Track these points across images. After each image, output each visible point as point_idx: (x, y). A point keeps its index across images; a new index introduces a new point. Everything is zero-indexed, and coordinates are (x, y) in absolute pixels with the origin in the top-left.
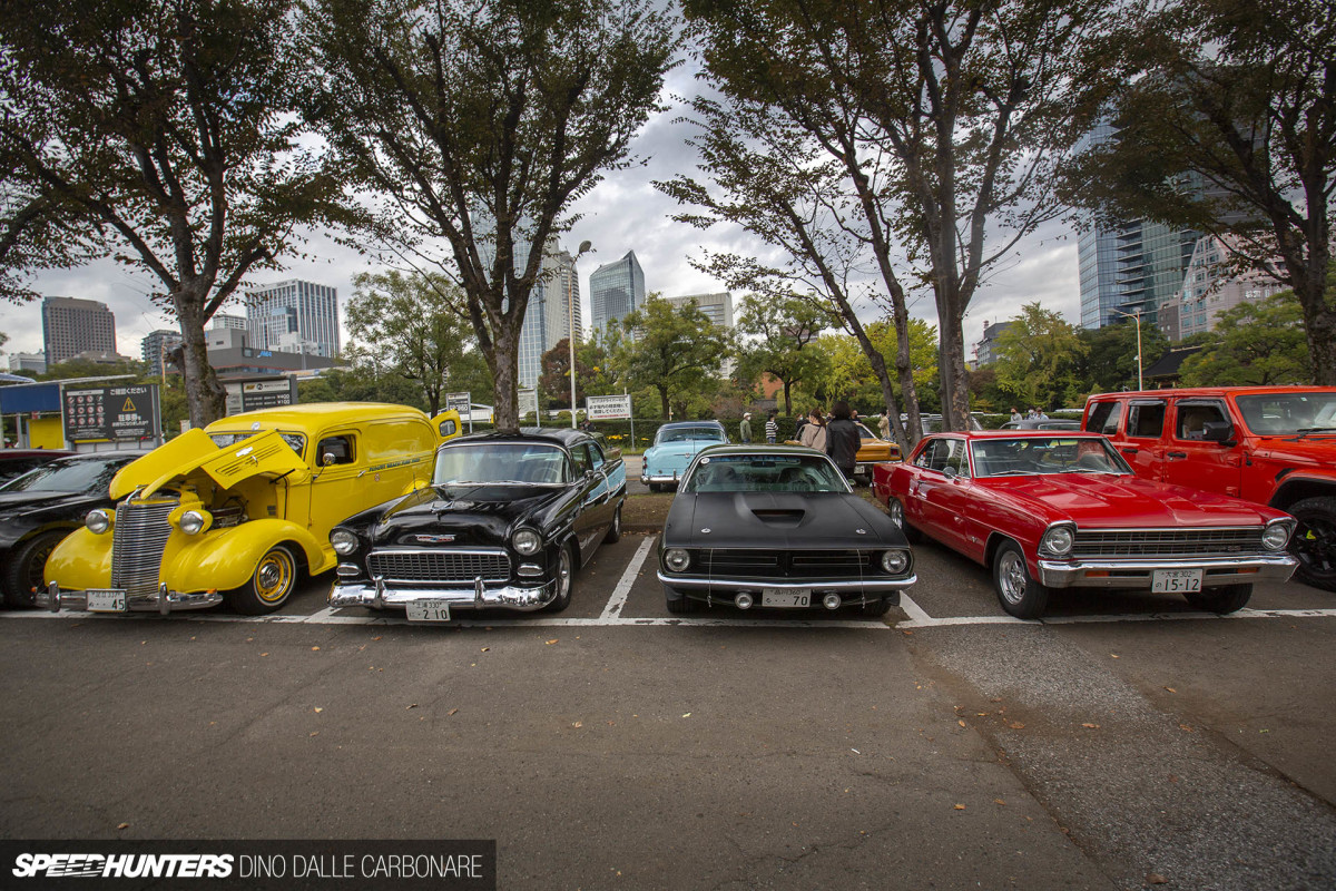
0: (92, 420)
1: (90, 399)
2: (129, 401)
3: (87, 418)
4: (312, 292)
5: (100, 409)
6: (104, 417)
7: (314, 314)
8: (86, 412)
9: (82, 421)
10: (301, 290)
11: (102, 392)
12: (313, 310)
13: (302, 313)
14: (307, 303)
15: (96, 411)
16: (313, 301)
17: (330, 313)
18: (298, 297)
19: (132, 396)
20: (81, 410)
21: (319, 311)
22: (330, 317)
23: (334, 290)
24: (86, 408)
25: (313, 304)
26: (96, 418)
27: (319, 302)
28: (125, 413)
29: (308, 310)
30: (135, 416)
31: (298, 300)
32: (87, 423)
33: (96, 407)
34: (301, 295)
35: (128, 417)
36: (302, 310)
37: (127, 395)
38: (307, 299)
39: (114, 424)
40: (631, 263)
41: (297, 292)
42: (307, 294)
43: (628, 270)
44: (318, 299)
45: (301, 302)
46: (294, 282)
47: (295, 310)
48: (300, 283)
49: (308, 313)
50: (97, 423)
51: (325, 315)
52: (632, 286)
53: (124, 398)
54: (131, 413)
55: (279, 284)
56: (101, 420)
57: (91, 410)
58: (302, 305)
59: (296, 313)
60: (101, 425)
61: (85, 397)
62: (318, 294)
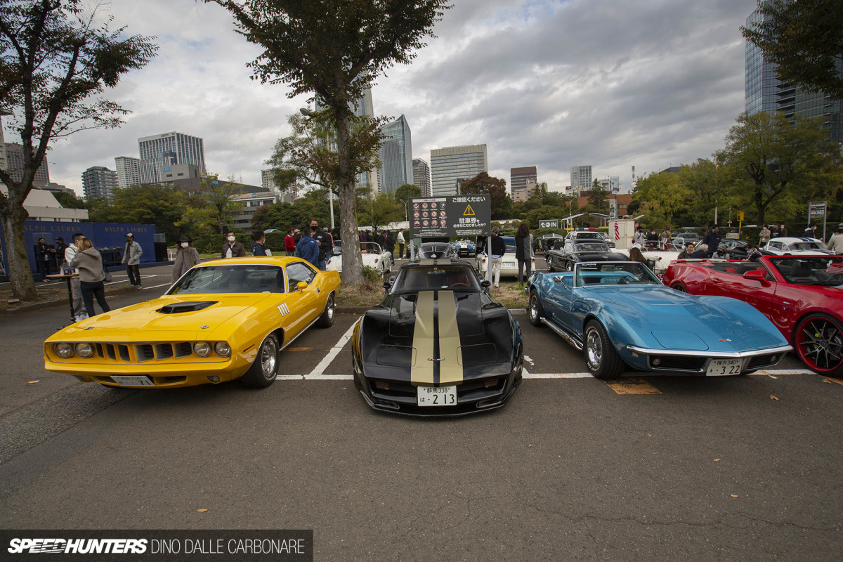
0: (434, 222)
1: (434, 206)
2: (469, 207)
3: (430, 221)
4: (186, 141)
5: (443, 214)
6: (446, 219)
7: (188, 157)
8: (430, 216)
9: (426, 223)
10: (178, 140)
11: (445, 200)
12: (187, 154)
13: (180, 156)
14: (183, 149)
15: (439, 215)
16: (187, 147)
17: (199, 156)
18: (176, 144)
19: (472, 204)
20: (425, 214)
21: (191, 155)
22: (199, 159)
23: (201, 140)
24: (430, 213)
25: (187, 149)
26: (439, 220)
27: (191, 148)
28: (465, 217)
29: (184, 154)
30: (474, 220)
31: (177, 146)
32: (430, 224)
33: (438, 212)
34: (179, 143)
35: (468, 220)
36: (180, 153)
37: (468, 203)
38: (183, 146)
39: (455, 226)
40: (403, 123)
41: (176, 141)
42: (183, 142)
43: (400, 128)
44: (191, 146)
45: (179, 148)
46: (173, 134)
47: (175, 154)
48: (178, 134)
49: (184, 156)
50: (439, 224)
51: (195, 158)
52: (404, 140)
53: (464, 205)
54: (470, 217)
55: (163, 135)
56: (443, 223)
57: (434, 214)
58: (179, 150)
59: (175, 156)
60: (443, 227)
61: (429, 204)
62: (190, 143)
